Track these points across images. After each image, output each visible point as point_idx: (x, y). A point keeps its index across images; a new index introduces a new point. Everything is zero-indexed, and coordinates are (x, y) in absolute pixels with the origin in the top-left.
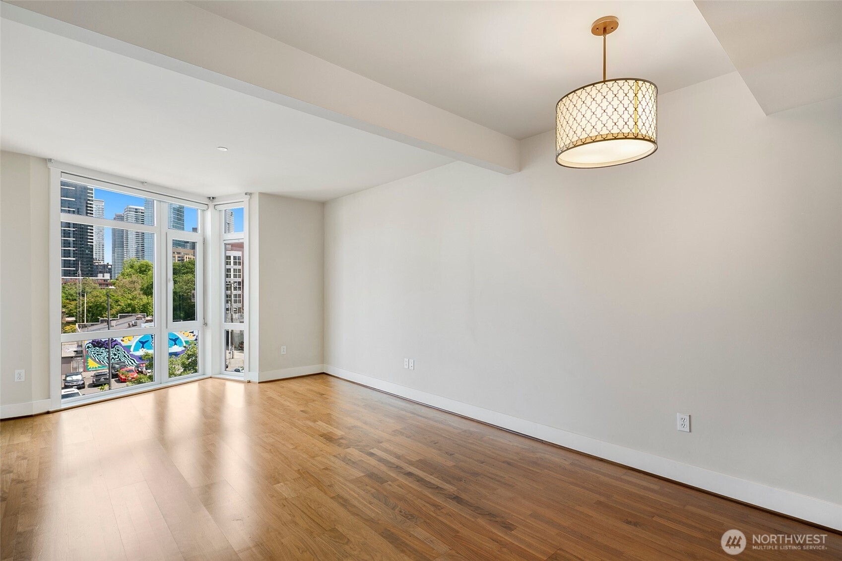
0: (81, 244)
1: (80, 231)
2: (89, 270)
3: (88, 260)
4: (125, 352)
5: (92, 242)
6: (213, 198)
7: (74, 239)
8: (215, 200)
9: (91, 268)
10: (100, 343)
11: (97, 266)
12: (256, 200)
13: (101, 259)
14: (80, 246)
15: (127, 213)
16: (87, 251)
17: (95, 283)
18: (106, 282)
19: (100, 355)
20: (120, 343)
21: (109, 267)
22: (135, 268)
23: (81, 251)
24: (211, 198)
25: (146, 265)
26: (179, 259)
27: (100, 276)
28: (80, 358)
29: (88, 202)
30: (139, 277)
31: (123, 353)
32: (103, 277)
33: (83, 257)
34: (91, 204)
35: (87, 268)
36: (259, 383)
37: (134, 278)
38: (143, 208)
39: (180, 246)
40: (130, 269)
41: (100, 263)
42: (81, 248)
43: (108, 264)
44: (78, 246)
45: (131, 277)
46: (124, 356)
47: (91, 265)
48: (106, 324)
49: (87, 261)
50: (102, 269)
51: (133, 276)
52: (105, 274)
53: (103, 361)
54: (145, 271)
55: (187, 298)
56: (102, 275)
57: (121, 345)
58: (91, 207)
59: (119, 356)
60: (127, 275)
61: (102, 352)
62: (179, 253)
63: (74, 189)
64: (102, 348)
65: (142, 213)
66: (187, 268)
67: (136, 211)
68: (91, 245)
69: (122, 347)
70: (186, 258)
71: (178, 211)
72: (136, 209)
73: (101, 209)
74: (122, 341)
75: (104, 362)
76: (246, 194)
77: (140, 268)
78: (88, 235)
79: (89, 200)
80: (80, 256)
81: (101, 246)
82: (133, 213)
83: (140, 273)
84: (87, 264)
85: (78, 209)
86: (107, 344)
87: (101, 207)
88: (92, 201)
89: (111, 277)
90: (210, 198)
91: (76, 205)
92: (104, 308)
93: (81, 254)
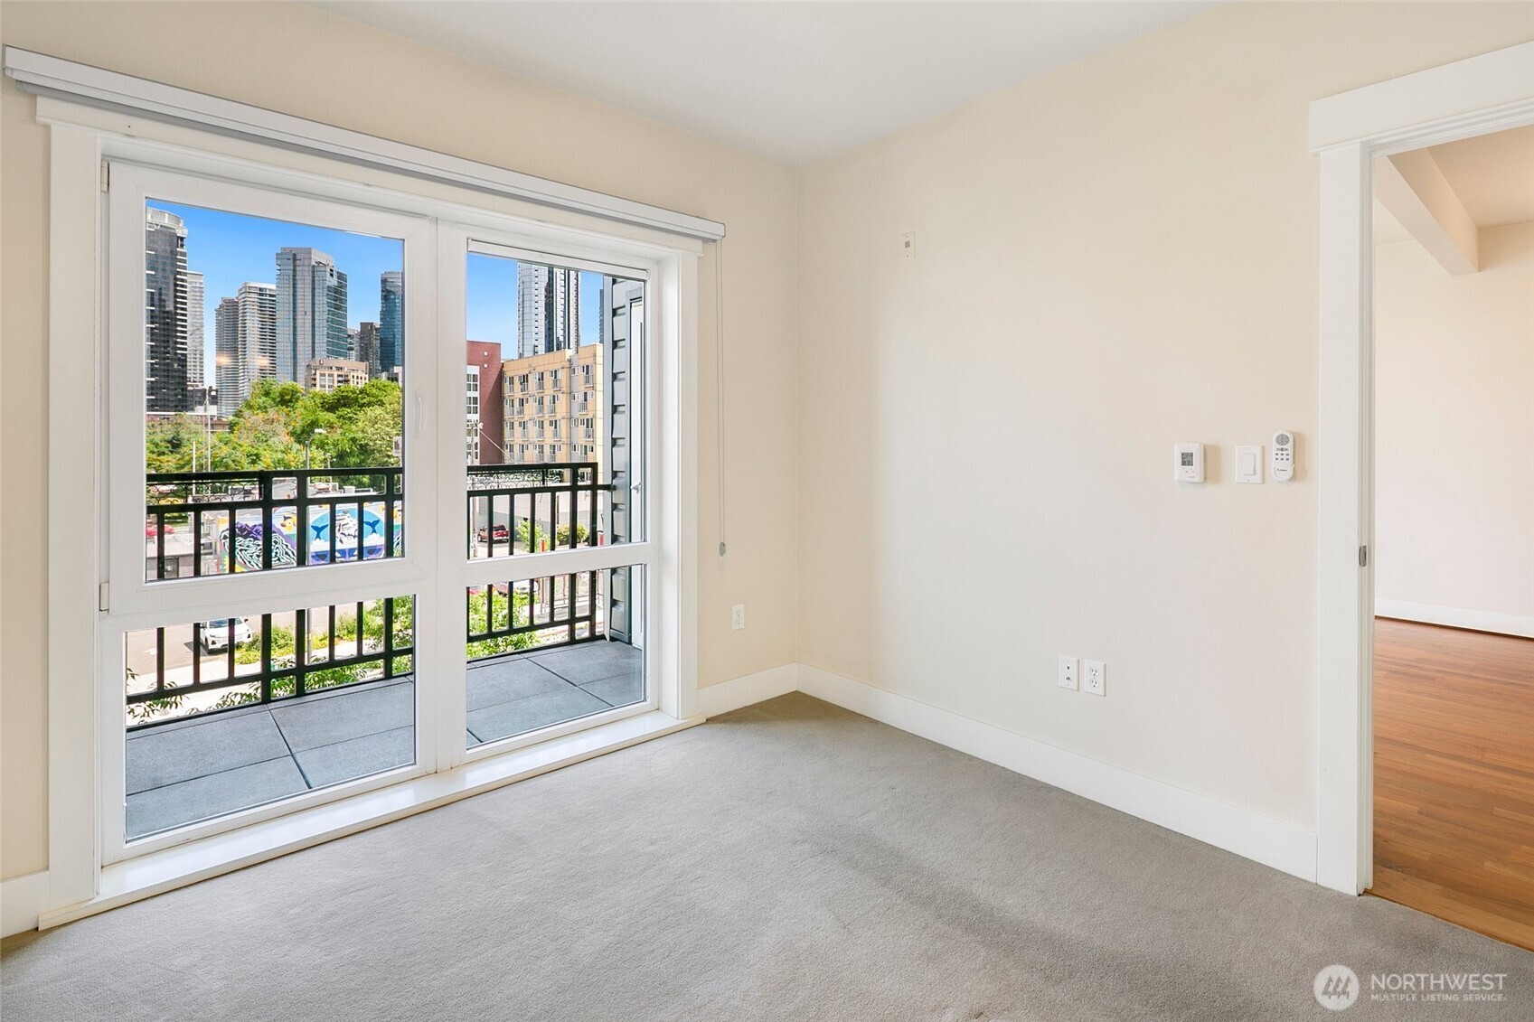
0: (165, 353)
1: (164, 330)
2: (179, 400)
3: (177, 380)
4: (287, 546)
5: (185, 350)
7: (153, 344)
9: (182, 395)
10: (245, 529)
11: (192, 391)
13: (198, 380)
14: (163, 356)
15: (243, 295)
16: (176, 366)
17: (196, 423)
19: (246, 550)
20: (279, 530)
21: (213, 393)
22: (272, 396)
23: (164, 365)
25: (292, 391)
26: (340, 379)
27: (199, 410)
28: (211, 556)
29: (178, 276)
30: (281, 412)
31: (285, 547)
32: (206, 411)
33: (168, 376)
34: (182, 280)
35: (176, 395)
37: (272, 413)
38: (273, 287)
39: (340, 355)
40: (264, 399)
41: (197, 386)
42: (164, 359)
43: (211, 387)
44: (158, 355)
45: (267, 412)
46: (287, 553)
47: (183, 390)
49: (176, 384)
50: (200, 398)
51: (268, 410)
52: (207, 406)
53: (250, 562)
54: (290, 401)
55: (374, 450)
56: (203, 407)
57: (281, 534)
58: (182, 286)
59: (277, 553)
60: (258, 409)
61: (248, 546)
62: (339, 369)
63: (153, 253)
64: (248, 539)
65: (271, 296)
66: (368, 396)
67: (261, 292)
68: (182, 354)
69: (283, 536)
70: (353, 377)
71: (335, 293)
72: (260, 289)
73: (198, 289)
74: (283, 525)
75: (252, 563)
77: (282, 395)
78: (178, 337)
79: (179, 273)
80: (162, 374)
81: (198, 356)
82: (256, 296)
83: (282, 405)
84: (176, 389)
85: (160, 289)
86: (256, 531)
87: (198, 285)
88: (185, 274)
91: (157, 282)
93: (164, 370)
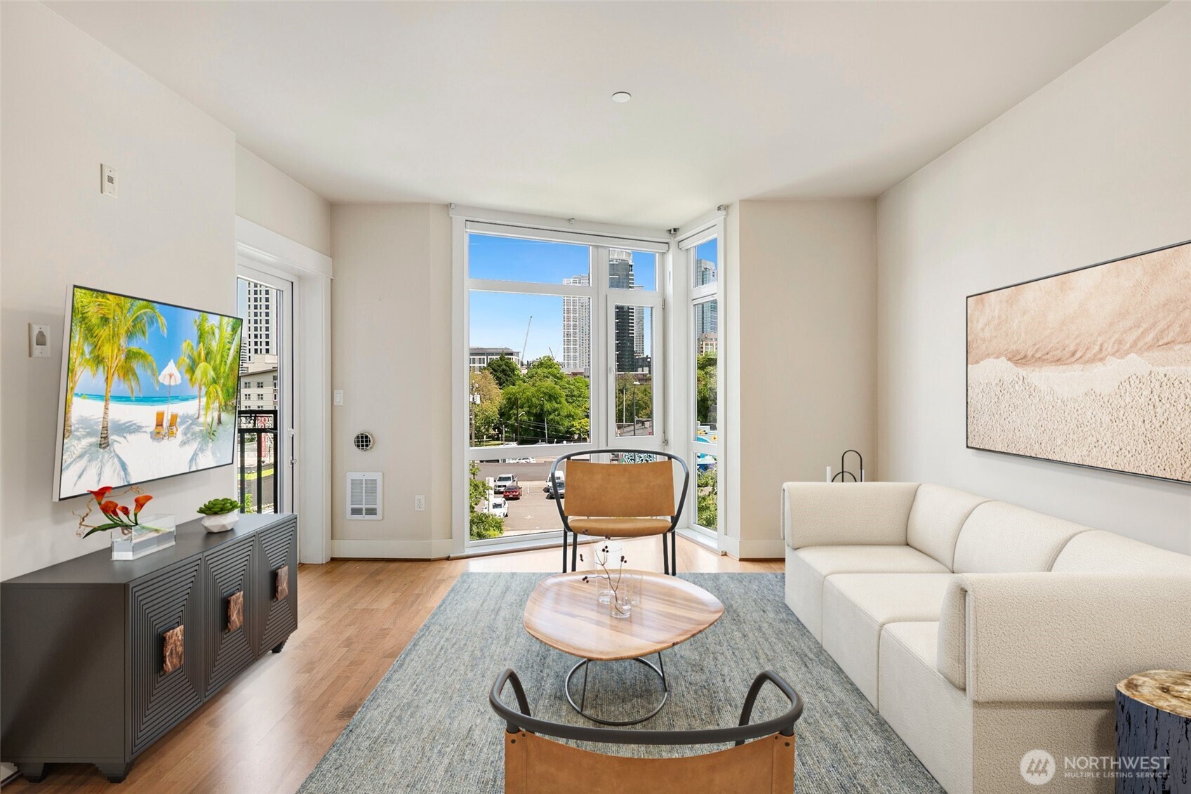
3: (629, 353)
5: (633, 333)
6: (675, 230)
8: (678, 233)
9: (631, 362)
11: (637, 359)
12: (735, 213)
13: (641, 352)
16: (628, 344)
18: (645, 378)
21: (649, 360)
24: (672, 232)
27: (640, 371)
32: (643, 371)
36: (741, 560)
41: (640, 355)
43: (647, 356)
48: (641, 425)
49: (629, 355)
50: (641, 363)
52: (644, 368)
56: (641, 369)
68: (631, 337)
76: (719, 209)
84: (629, 358)
89: (650, 371)
90: (670, 231)
92: (641, 406)
